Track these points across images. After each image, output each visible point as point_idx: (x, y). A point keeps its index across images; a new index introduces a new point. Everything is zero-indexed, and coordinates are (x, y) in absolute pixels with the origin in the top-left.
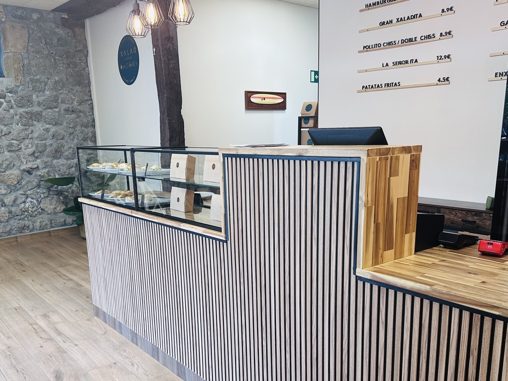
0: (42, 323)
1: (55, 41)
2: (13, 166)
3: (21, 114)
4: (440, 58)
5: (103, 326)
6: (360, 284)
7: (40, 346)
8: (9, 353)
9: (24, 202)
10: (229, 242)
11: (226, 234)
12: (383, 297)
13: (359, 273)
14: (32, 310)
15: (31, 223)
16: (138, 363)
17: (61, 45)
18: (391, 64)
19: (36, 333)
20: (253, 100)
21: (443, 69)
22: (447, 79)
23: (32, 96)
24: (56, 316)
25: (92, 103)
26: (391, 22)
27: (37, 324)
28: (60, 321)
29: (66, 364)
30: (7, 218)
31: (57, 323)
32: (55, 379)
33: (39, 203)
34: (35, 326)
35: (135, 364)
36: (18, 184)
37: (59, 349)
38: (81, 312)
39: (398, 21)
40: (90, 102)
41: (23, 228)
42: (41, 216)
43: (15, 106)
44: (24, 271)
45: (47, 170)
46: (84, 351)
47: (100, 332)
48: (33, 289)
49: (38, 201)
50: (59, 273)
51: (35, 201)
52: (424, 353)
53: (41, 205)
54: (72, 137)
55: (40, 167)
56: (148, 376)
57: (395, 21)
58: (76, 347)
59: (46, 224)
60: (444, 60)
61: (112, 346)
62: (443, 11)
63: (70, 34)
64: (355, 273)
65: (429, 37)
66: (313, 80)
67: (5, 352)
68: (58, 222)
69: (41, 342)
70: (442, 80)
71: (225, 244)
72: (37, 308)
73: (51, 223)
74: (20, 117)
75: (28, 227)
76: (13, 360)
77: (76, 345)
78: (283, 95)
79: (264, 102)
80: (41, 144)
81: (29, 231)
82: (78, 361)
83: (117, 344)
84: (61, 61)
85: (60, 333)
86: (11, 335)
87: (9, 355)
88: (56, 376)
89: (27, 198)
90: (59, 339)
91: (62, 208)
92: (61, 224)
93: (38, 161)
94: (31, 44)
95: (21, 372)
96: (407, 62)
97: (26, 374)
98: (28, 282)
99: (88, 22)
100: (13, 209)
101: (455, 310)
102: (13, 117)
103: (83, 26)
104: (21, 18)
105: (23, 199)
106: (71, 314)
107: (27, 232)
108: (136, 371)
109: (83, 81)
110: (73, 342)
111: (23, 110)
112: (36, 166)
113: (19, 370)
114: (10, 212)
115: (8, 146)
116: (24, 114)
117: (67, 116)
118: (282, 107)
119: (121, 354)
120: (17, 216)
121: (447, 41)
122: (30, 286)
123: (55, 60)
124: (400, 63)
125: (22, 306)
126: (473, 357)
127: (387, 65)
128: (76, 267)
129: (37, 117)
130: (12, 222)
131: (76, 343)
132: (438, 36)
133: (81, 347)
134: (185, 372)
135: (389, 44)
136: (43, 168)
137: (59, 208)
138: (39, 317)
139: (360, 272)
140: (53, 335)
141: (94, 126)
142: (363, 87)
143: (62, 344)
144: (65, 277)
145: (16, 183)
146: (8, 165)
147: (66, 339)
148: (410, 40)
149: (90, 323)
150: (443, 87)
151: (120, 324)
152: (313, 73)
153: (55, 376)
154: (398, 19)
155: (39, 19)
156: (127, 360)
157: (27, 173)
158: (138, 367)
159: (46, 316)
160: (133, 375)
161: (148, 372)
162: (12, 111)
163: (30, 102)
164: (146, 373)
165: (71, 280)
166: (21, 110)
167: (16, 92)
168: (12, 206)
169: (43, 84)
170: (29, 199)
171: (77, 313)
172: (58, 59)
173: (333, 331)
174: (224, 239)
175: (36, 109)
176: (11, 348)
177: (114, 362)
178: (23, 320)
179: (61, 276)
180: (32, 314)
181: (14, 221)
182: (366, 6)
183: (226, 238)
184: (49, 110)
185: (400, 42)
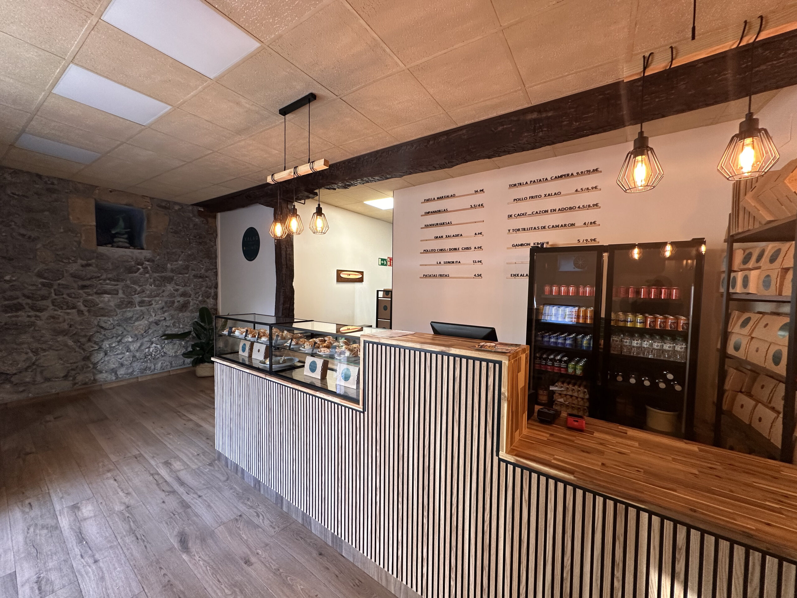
0: (163, 472)
1: (191, 226)
2: (143, 318)
3: (155, 278)
4: (475, 262)
5: (225, 471)
6: (503, 465)
7: (162, 501)
8: (128, 515)
9: (149, 347)
10: (366, 413)
11: (363, 406)
12: (526, 479)
13: (503, 456)
14: (153, 457)
15: (153, 365)
16: (263, 514)
17: (196, 229)
18: (442, 263)
19: (158, 485)
20: (342, 275)
21: (478, 269)
22: (480, 275)
23: (167, 264)
24: (178, 463)
25: (217, 271)
26: (442, 237)
27: (158, 474)
28: (182, 468)
29: (190, 522)
30: (130, 362)
31: (179, 471)
32: (179, 544)
33: (163, 348)
34: (156, 477)
35: (261, 515)
36: (145, 332)
37: (182, 503)
38: (202, 456)
39: (446, 237)
40: (215, 270)
41: (145, 370)
42: (163, 358)
43: (151, 272)
44: (145, 413)
45: (173, 321)
46: (208, 503)
47: (223, 478)
48: (153, 432)
49: (161, 346)
50: (179, 413)
51: (158, 346)
52: (569, 533)
53: (164, 349)
54: (197, 296)
55: (167, 319)
56: (274, 528)
57: (444, 237)
58: (200, 500)
59: (167, 365)
60: (478, 263)
61: (235, 494)
62: (476, 234)
63: (204, 222)
64: (498, 455)
65: (467, 248)
66: (380, 264)
67: (123, 514)
68: (178, 362)
69: (163, 495)
70: (477, 275)
71: (362, 414)
72: (158, 455)
73: (171, 364)
74: (154, 280)
75: (150, 368)
76: (132, 524)
77: (200, 496)
78: (362, 273)
79: (349, 277)
80: (170, 301)
81: (150, 372)
82: (203, 517)
83: (241, 491)
84: (195, 241)
85: (182, 483)
86: (131, 490)
87: (128, 517)
88: (181, 540)
89: (152, 344)
90: (181, 490)
91: (183, 351)
92: (181, 364)
93: (166, 314)
94: (171, 227)
95: (142, 539)
96: (453, 262)
97: (148, 542)
98: (149, 425)
99: (219, 215)
100: (138, 354)
101: (599, 498)
102: (147, 280)
103: (215, 217)
104: (165, 208)
105: (148, 346)
106: (193, 458)
107: (148, 372)
108: (262, 523)
109: (211, 256)
110: (196, 493)
111: (157, 275)
112: (164, 318)
113: (139, 537)
114: (134, 356)
115: (140, 302)
116: (158, 278)
117: (195, 280)
118: (361, 280)
119: (246, 504)
120: (141, 359)
121: (478, 252)
122: (150, 428)
123: (189, 239)
124: (449, 262)
125: (142, 453)
126: (620, 541)
127: (440, 263)
128: (196, 406)
129: (170, 280)
130: (134, 365)
131: (199, 493)
132: (473, 248)
133: (205, 498)
134: (310, 522)
135: (441, 250)
136: (169, 320)
137: (180, 351)
138: (160, 465)
139: (503, 454)
140: (176, 486)
141: (216, 287)
142: (424, 275)
143: (186, 497)
144: (184, 417)
145: (143, 332)
146: (138, 318)
147: (190, 489)
148: (455, 249)
149: (212, 468)
150: (478, 280)
151: (243, 470)
152: (380, 260)
153: (179, 539)
154: (446, 236)
155: (179, 209)
156: (251, 510)
157: (155, 324)
158: (264, 518)
159: (167, 463)
160: (260, 529)
161: (274, 524)
162: (147, 275)
163: (164, 269)
164: (271, 524)
165: (191, 420)
166: (156, 275)
167: (153, 261)
168: (137, 351)
169: (177, 256)
170: (154, 345)
171: (198, 457)
172: (192, 239)
173: (474, 504)
174: (362, 410)
175: (169, 274)
176: (129, 508)
177: (239, 514)
178: (143, 470)
179: (181, 416)
180: (153, 462)
181: (138, 364)
182: (425, 225)
183: (363, 409)
184: (181, 275)
185: (448, 250)
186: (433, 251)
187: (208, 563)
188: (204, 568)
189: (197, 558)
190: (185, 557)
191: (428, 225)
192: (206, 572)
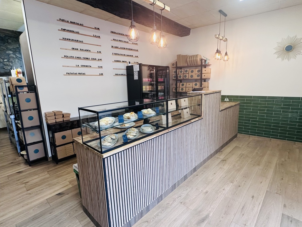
18: (80, 66)
21: (100, 71)
22: (103, 74)
32: (205, 221)
60: (100, 68)
65: (94, 59)
70: (100, 74)
96: (87, 66)
121: (100, 62)
124: (84, 66)
132: (97, 59)
135: (78, 58)
142: (67, 73)
148: (87, 58)
150: (102, 77)
154: (80, 49)
177: (180, 204)
185: (83, 58)
186: (72, 57)
187: (211, 204)
188: (214, 204)
189: (210, 209)
190: (211, 215)
191: (65, 39)
192: (215, 203)
